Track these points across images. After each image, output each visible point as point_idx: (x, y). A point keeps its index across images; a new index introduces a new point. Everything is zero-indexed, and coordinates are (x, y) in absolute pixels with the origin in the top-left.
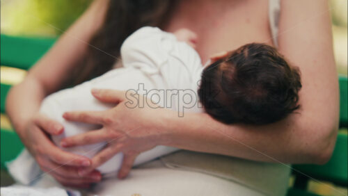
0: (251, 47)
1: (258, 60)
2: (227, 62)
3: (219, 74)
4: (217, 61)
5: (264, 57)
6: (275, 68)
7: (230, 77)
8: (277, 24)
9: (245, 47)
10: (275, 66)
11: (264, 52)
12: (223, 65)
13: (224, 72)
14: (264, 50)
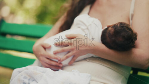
0: (121, 23)
1: (122, 28)
2: (112, 27)
3: (108, 31)
4: (109, 27)
5: (124, 27)
6: (127, 31)
7: (111, 33)
8: (132, 19)
9: (119, 23)
10: (128, 31)
11: (125, 26)
12: (110, 28)
13: (110, 31)
14: (125, 25)
